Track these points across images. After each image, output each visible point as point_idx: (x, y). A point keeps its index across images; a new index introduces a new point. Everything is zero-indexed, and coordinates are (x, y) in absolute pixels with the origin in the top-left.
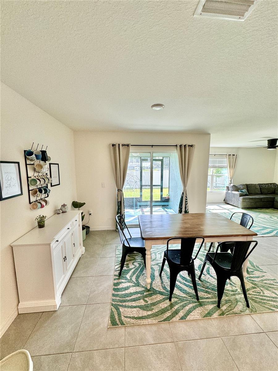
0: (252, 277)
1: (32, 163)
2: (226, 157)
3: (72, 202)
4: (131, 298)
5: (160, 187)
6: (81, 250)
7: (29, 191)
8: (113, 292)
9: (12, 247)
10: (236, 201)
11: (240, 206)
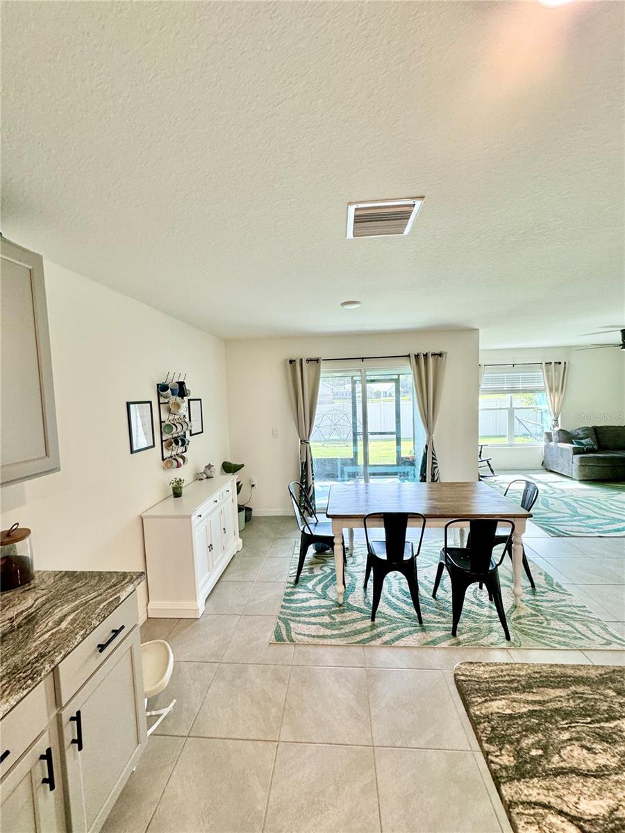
0: (538, 601)
1: (166, 401)
2: (541, 368)
3: (222, 463)
4: (310, 612)
5: (394, 436)
6: (236, 544)
7: (162, 441)
8: (283, 603)
9: (142, 519)
10: (567, 465)
11: (575, 474)
